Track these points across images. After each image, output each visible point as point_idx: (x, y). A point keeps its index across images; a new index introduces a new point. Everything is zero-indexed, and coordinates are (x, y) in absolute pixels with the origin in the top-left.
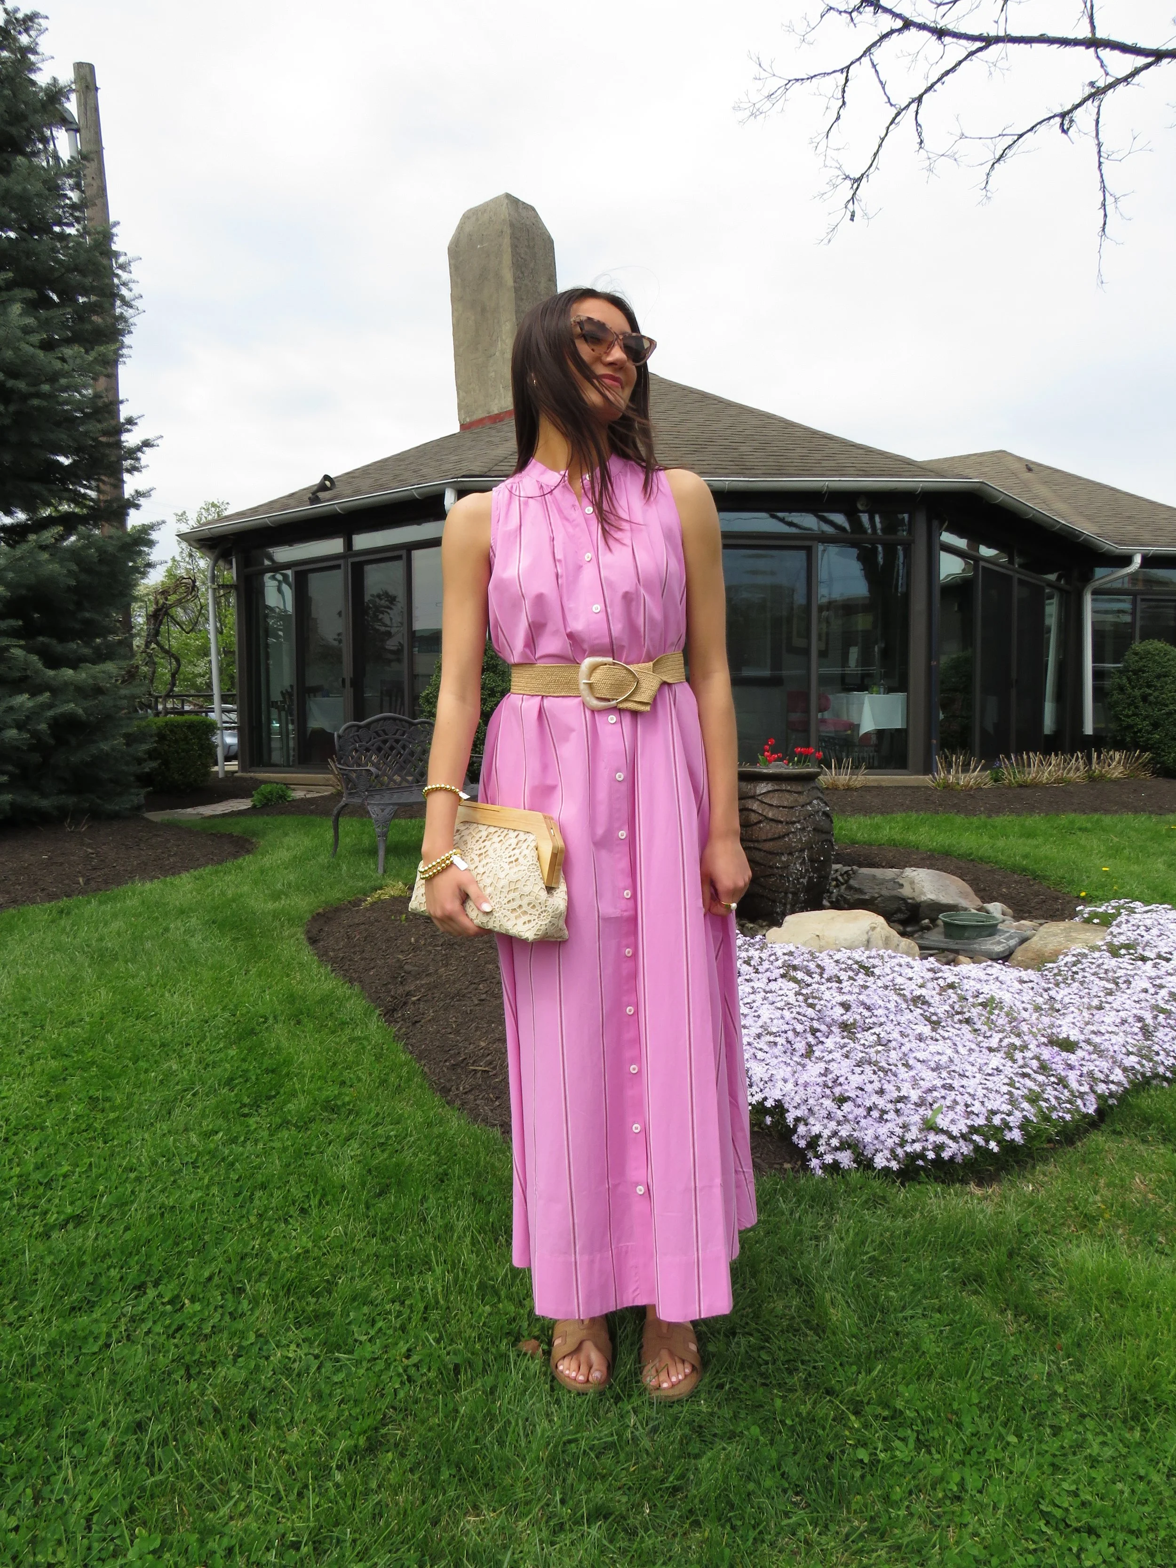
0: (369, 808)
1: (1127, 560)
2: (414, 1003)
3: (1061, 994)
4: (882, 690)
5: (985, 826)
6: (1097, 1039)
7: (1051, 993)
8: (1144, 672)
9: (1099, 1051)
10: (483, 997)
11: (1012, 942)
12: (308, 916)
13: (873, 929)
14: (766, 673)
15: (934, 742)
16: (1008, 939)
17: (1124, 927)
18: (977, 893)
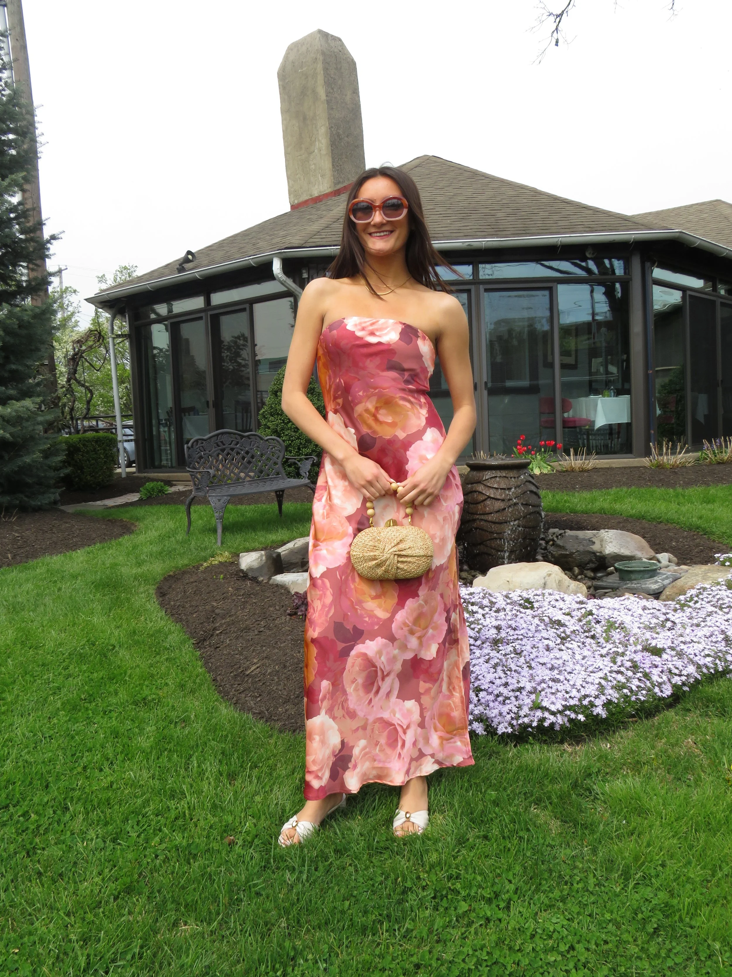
0: (210, 499)
2: (217, 635)
3: (677, 617)
4: (613, 394)
5: (677, 496)
7: (668, 616)
9: (680, 655)
10: (262, 629)
11: (666, 582)
12: (159, 578)
13: (549, 575)
14: (525, 383)
15: (652, 432)
16: (663, 580)
18: (652, 547)
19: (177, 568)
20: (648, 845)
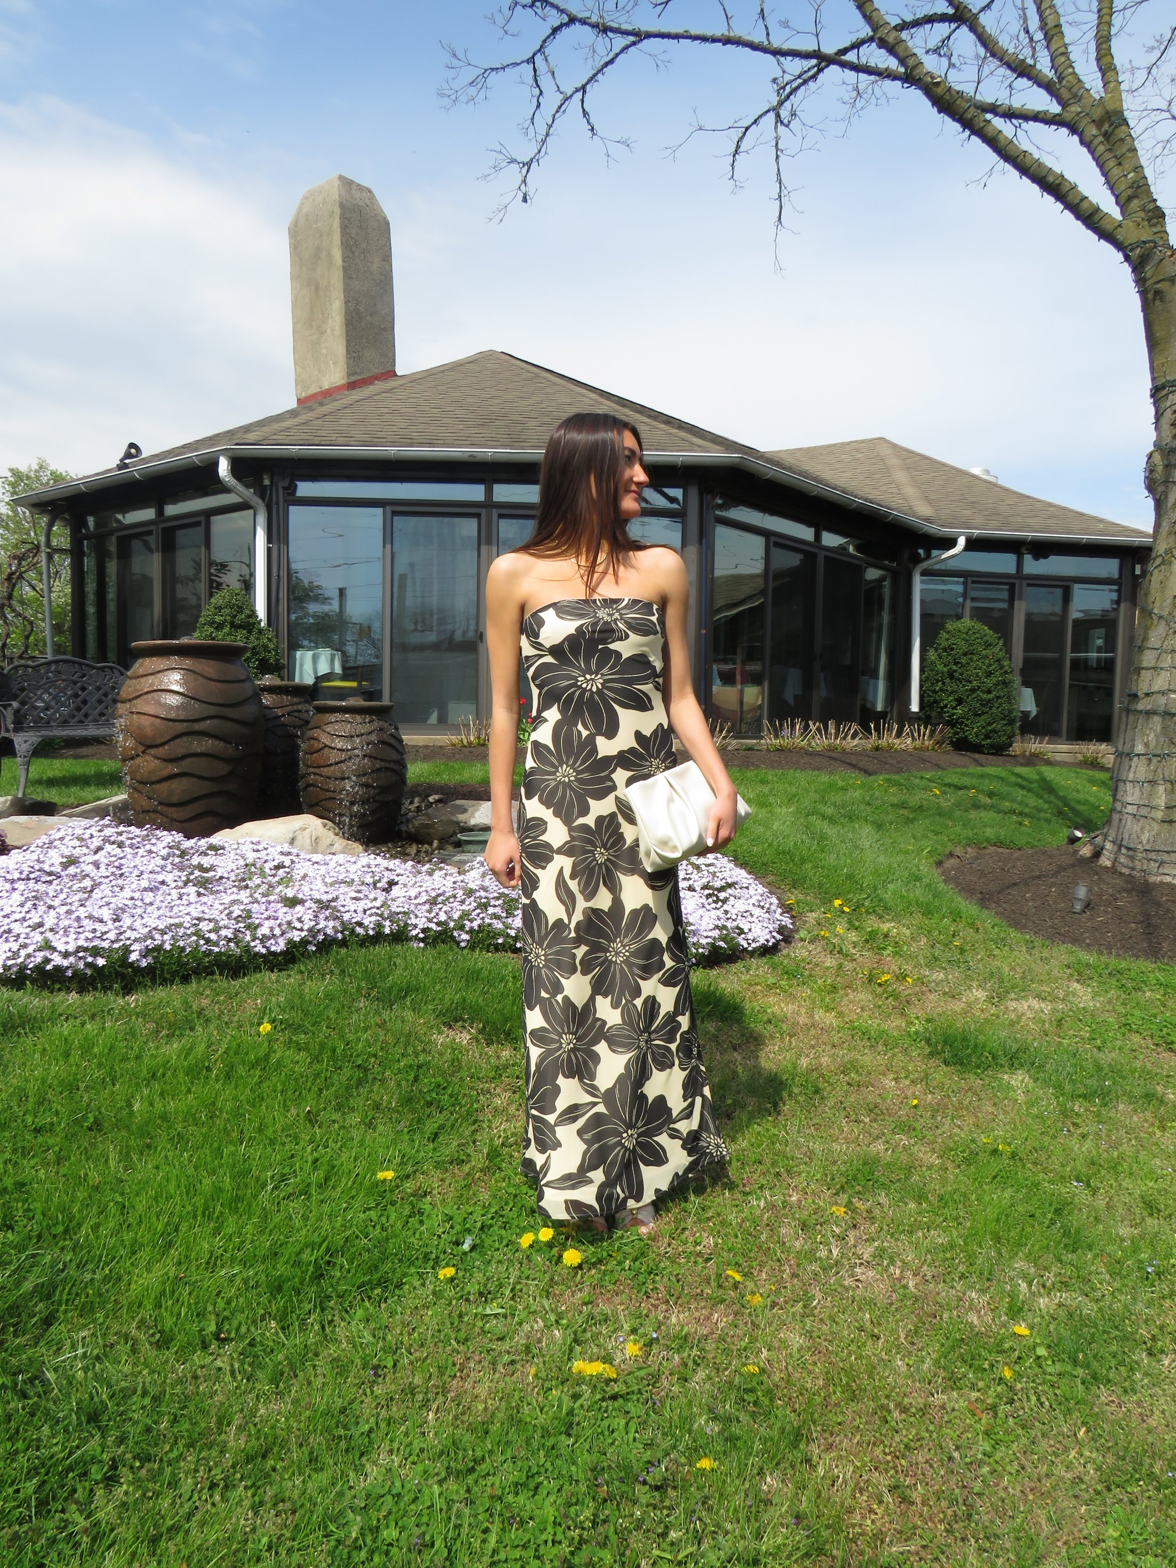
0: (14, 739)
1: (951, 543)
8: (952, 649)
13: (304, 829)
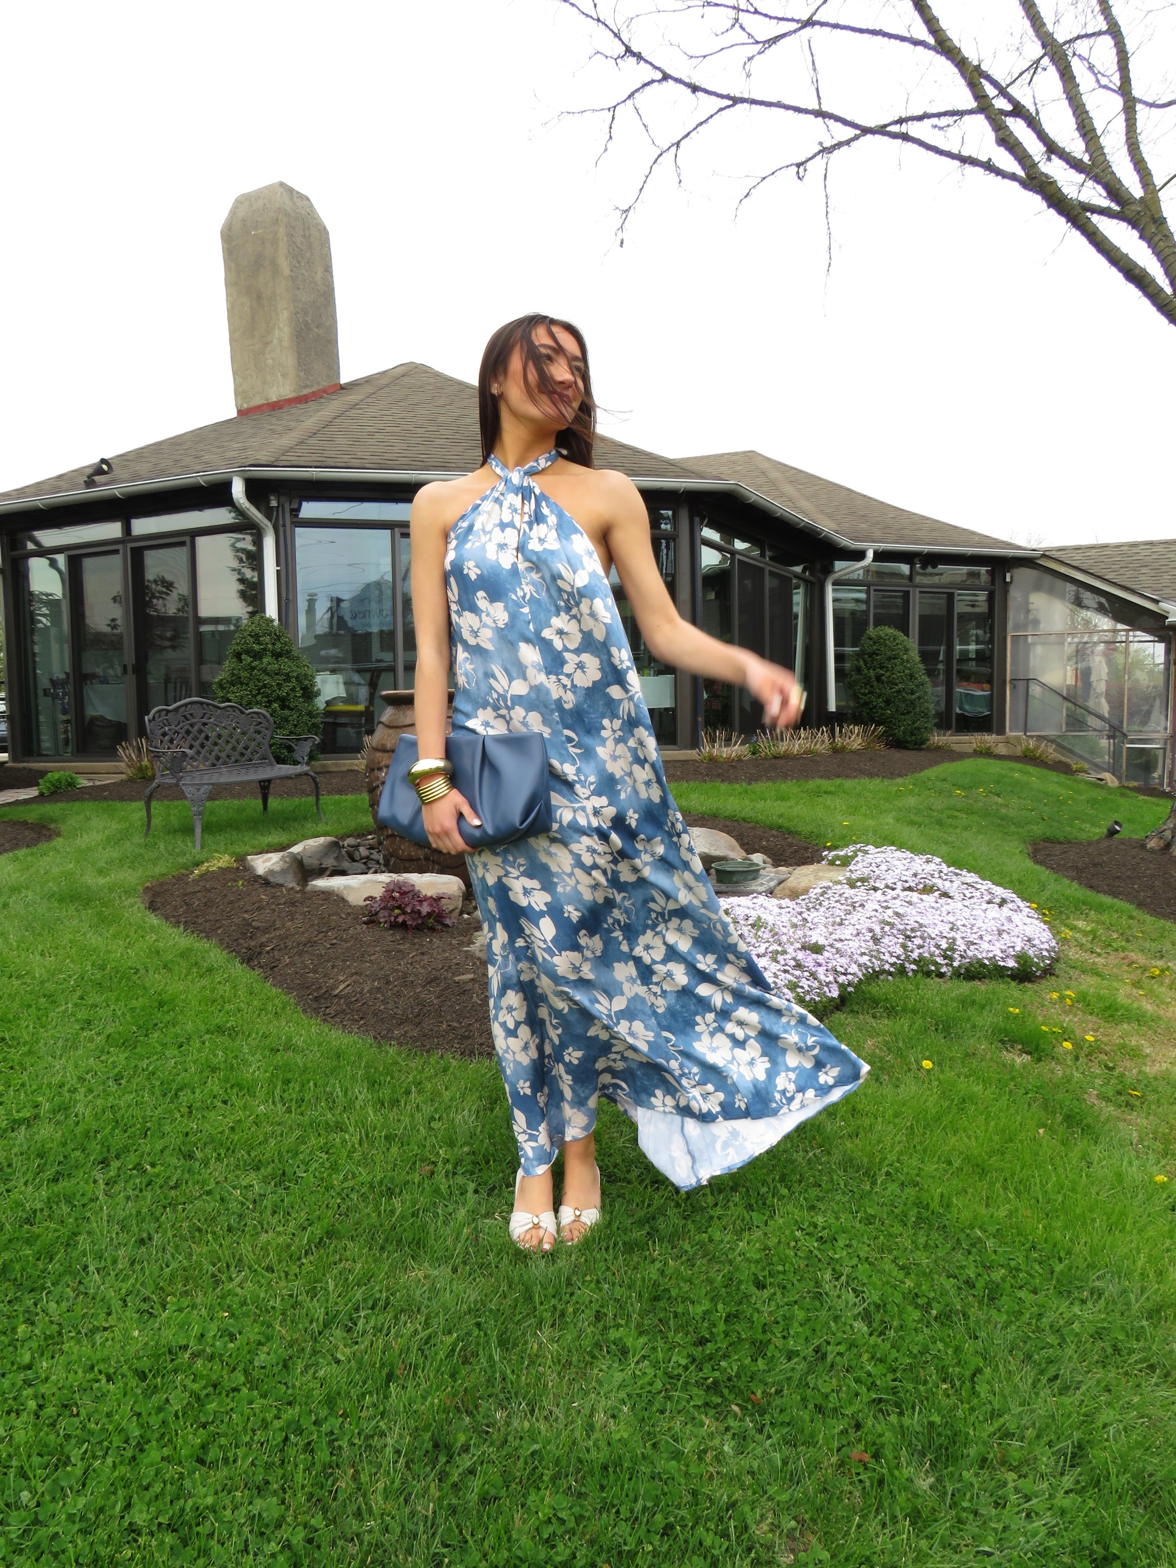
0: (184, 788)
1: (861, 555)
2: (268, 952)
3: (812, 916)
4: (653, 673)
5: (746, 792)
6: (838, 945)
7: (804, 915)
8: (877, 655)
9: (840, 952)
11: (772, 884)
12: (141, 890)
15: (700, 719)
17: (860, 865)
18: (742, 845)
19: (152, 877)
20: (879, 1142)
